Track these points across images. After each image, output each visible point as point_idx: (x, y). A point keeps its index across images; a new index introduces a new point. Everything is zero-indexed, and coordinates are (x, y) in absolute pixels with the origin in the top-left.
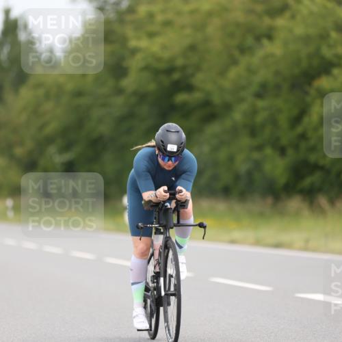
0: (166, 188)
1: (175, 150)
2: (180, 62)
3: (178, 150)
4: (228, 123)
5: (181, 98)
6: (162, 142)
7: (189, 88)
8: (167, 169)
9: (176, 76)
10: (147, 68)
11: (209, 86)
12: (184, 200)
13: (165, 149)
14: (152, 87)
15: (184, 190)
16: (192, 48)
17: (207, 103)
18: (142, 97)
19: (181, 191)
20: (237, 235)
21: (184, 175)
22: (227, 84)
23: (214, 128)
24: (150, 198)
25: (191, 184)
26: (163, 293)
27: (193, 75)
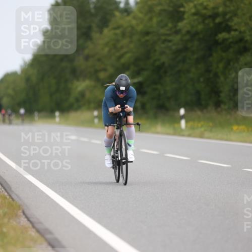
0: (119, 106)
2: (221, 10)
7: (228, 29)
8: (120, 97)
9: (218, 20)
12: (128, 112)
13: (119, 89)
14: (200, 27)
15: (129, 107)
17: (241, 40)
19: (127, 107)
21: (130, 99)
24: (112, 111)
27: (231, 19)
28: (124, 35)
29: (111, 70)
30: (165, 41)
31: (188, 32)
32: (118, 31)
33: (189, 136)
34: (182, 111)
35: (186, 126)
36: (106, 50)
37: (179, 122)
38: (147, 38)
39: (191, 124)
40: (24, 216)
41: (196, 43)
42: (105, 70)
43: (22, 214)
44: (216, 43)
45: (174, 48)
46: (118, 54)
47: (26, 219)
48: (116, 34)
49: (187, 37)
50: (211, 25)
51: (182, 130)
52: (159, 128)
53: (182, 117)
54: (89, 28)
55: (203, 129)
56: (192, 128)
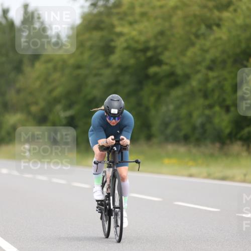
0: (113, 137)
1: (116, 113)
2: (152, 44)
3: (118, 113)
4: (188, 88)
5: (153, 70)
6: (108, 107)
7: (159, 63)
8: (112, 125)
9: (149, 54)
10: (128, 48)
11: (174, 62)
12: (125, 145)
13: (110, 112)
14: (132, 61)
15: (125, 139)
16: (162, 33)
17: (172, 74)
18: (124, 69)
19: (123, 139)
20: (194, 170)
21: (125, 129)
22: (186, 60)
23: (177, 92)
24: (103, 144)
25: (130, 134)
26: (112, 207)
27: (162, 53)
28: (55, 69)
29: (42, 104)
30: (96, 75)
31: (120, 66)
32: (50, 65)
36: (38, 84)
38: (79, 72)
41: (127, 77)
42: (36, 103)
44: (147, 77)
45: (105, 81)
49: (118, 71)
50: (143, 58)
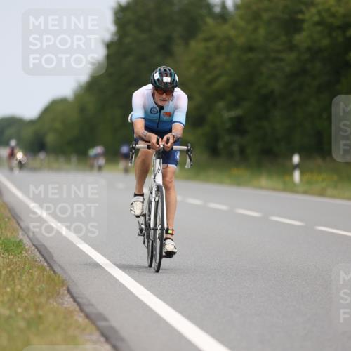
14: (325, 42)
18: (315, 53)
28: (218, 50)
29: (198, 99)
30: (275, 60)
31: (309, 49)
32: (211, 44)
33: (305, 193)
34: (296, 159)
35: (301, 180)
37: (291, 174)
38: (250, 55)
39: (307, 176)
40: (69, 296)
41: (318, 65)
43: (66, 292)
44: (347, 65)
45: (288, 69)
46: (209, 77)
47: (71, 300)
48: (207, 48)
50: (340, 39)
51: (294, 184)
52: (264, 181)
53: (296, 167)
54: (169, 39)
55: (324, 185)
56: (309, 183)
